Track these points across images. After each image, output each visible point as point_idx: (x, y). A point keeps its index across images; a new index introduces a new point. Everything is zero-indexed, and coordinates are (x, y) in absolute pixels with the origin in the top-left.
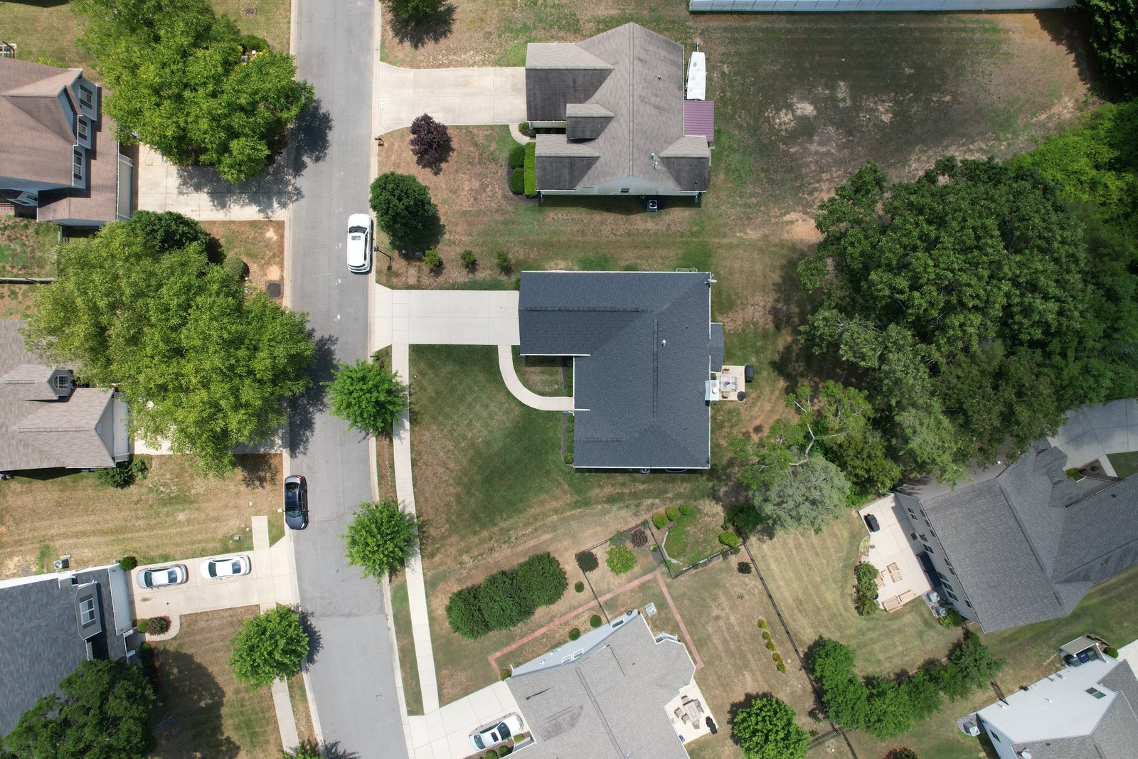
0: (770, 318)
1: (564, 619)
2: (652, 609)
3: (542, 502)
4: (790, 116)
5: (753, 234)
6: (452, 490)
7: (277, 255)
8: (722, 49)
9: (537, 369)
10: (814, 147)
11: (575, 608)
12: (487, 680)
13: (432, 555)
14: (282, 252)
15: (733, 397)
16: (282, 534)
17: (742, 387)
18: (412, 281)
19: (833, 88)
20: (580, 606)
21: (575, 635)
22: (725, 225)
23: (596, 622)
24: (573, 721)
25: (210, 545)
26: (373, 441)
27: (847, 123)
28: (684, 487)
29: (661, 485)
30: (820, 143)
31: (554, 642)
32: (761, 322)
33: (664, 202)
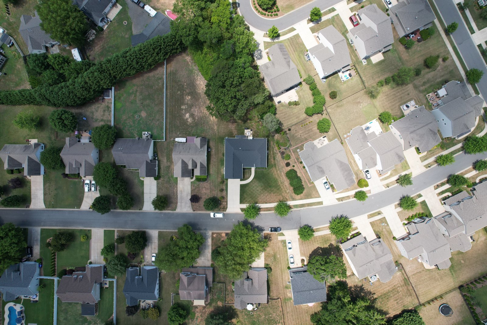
0: (234, 124)
1: (301, 170)
2: (298, 150)
3: (275, 174)
4: (189, 119)
5: (216, 128)
6: (272, 194)
7: (219, 234)
8: (174, 134)
9: (245, 176)
10: (196, 114)
11: (298, 167)
12: (314, 187)
13: (287, 199)
14: (219, 233)
15: (252, 132)
16: (282, 233)
17: (250, 130)
18: (226, 203)
19: (183, 109)
20: (298, 166)
21: (304, 167)
22: (213, 134)
23: (301, 163)
24: (320, 167)
25: (285, 250)
26: (261, 212)
27: (191, 106)
28: (272, 143)
29: (271, 148)
30: (195, 112)
31: (306, 172)
32: (235, 126)
33: (208, 147)
